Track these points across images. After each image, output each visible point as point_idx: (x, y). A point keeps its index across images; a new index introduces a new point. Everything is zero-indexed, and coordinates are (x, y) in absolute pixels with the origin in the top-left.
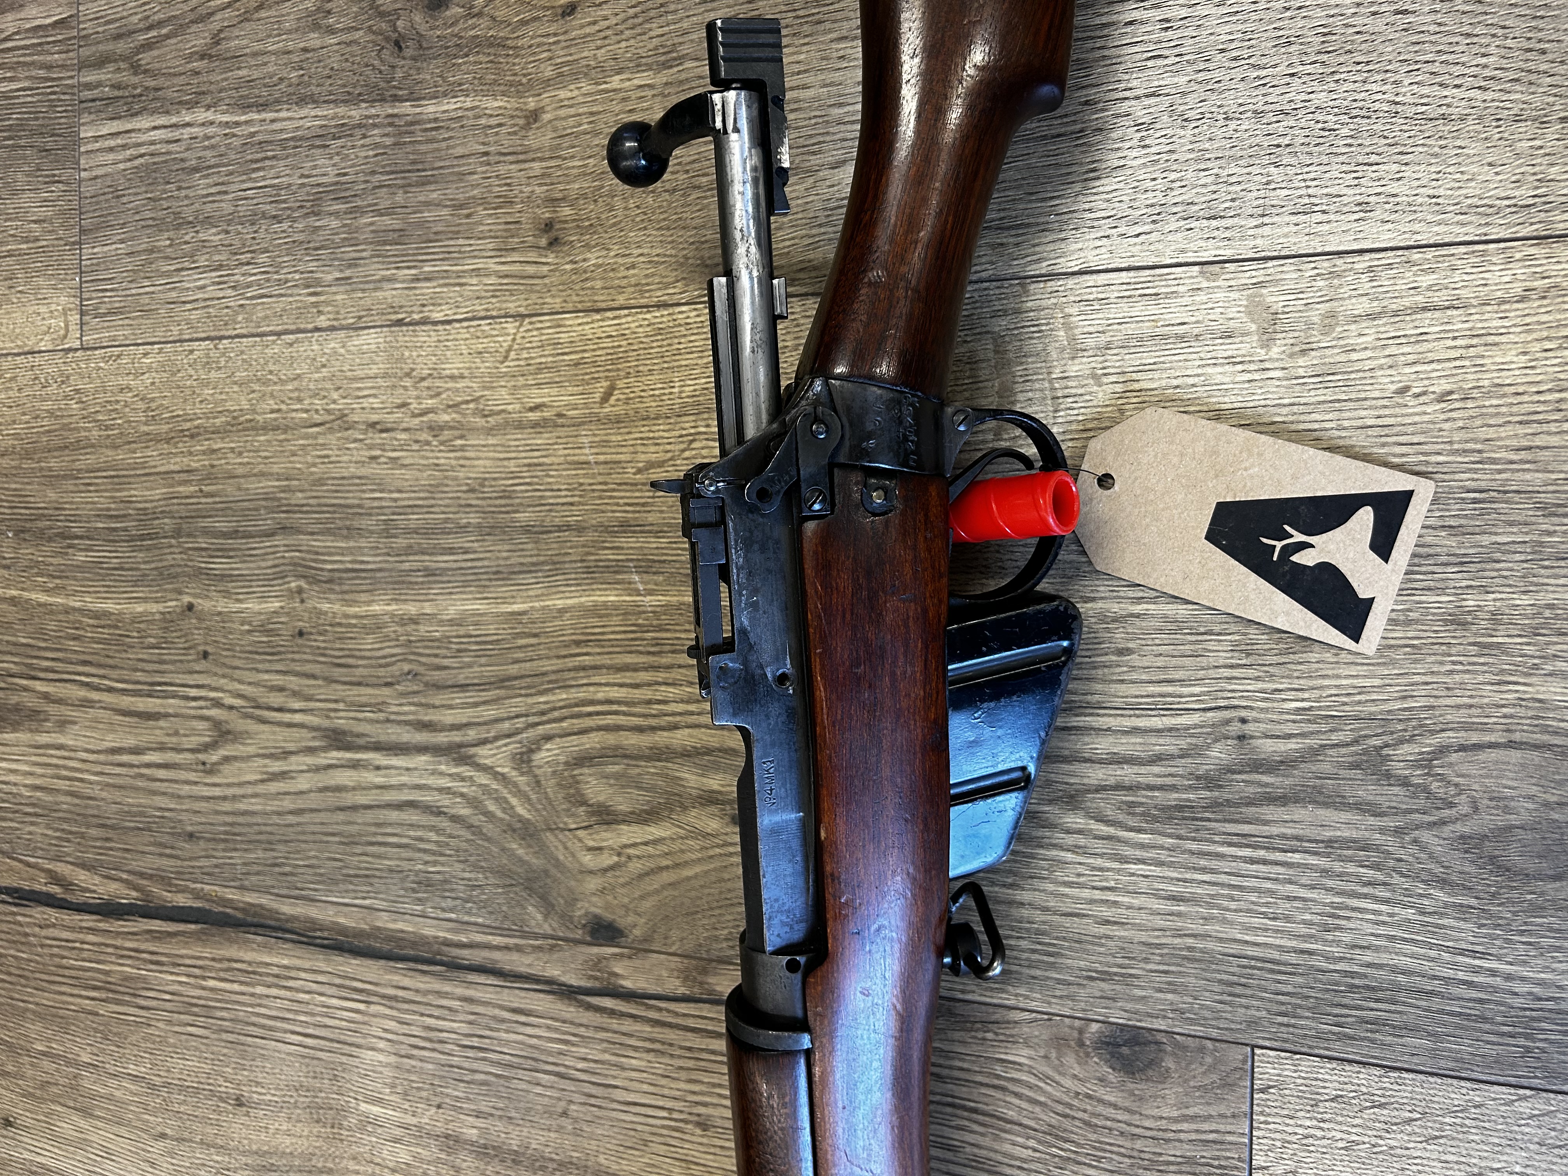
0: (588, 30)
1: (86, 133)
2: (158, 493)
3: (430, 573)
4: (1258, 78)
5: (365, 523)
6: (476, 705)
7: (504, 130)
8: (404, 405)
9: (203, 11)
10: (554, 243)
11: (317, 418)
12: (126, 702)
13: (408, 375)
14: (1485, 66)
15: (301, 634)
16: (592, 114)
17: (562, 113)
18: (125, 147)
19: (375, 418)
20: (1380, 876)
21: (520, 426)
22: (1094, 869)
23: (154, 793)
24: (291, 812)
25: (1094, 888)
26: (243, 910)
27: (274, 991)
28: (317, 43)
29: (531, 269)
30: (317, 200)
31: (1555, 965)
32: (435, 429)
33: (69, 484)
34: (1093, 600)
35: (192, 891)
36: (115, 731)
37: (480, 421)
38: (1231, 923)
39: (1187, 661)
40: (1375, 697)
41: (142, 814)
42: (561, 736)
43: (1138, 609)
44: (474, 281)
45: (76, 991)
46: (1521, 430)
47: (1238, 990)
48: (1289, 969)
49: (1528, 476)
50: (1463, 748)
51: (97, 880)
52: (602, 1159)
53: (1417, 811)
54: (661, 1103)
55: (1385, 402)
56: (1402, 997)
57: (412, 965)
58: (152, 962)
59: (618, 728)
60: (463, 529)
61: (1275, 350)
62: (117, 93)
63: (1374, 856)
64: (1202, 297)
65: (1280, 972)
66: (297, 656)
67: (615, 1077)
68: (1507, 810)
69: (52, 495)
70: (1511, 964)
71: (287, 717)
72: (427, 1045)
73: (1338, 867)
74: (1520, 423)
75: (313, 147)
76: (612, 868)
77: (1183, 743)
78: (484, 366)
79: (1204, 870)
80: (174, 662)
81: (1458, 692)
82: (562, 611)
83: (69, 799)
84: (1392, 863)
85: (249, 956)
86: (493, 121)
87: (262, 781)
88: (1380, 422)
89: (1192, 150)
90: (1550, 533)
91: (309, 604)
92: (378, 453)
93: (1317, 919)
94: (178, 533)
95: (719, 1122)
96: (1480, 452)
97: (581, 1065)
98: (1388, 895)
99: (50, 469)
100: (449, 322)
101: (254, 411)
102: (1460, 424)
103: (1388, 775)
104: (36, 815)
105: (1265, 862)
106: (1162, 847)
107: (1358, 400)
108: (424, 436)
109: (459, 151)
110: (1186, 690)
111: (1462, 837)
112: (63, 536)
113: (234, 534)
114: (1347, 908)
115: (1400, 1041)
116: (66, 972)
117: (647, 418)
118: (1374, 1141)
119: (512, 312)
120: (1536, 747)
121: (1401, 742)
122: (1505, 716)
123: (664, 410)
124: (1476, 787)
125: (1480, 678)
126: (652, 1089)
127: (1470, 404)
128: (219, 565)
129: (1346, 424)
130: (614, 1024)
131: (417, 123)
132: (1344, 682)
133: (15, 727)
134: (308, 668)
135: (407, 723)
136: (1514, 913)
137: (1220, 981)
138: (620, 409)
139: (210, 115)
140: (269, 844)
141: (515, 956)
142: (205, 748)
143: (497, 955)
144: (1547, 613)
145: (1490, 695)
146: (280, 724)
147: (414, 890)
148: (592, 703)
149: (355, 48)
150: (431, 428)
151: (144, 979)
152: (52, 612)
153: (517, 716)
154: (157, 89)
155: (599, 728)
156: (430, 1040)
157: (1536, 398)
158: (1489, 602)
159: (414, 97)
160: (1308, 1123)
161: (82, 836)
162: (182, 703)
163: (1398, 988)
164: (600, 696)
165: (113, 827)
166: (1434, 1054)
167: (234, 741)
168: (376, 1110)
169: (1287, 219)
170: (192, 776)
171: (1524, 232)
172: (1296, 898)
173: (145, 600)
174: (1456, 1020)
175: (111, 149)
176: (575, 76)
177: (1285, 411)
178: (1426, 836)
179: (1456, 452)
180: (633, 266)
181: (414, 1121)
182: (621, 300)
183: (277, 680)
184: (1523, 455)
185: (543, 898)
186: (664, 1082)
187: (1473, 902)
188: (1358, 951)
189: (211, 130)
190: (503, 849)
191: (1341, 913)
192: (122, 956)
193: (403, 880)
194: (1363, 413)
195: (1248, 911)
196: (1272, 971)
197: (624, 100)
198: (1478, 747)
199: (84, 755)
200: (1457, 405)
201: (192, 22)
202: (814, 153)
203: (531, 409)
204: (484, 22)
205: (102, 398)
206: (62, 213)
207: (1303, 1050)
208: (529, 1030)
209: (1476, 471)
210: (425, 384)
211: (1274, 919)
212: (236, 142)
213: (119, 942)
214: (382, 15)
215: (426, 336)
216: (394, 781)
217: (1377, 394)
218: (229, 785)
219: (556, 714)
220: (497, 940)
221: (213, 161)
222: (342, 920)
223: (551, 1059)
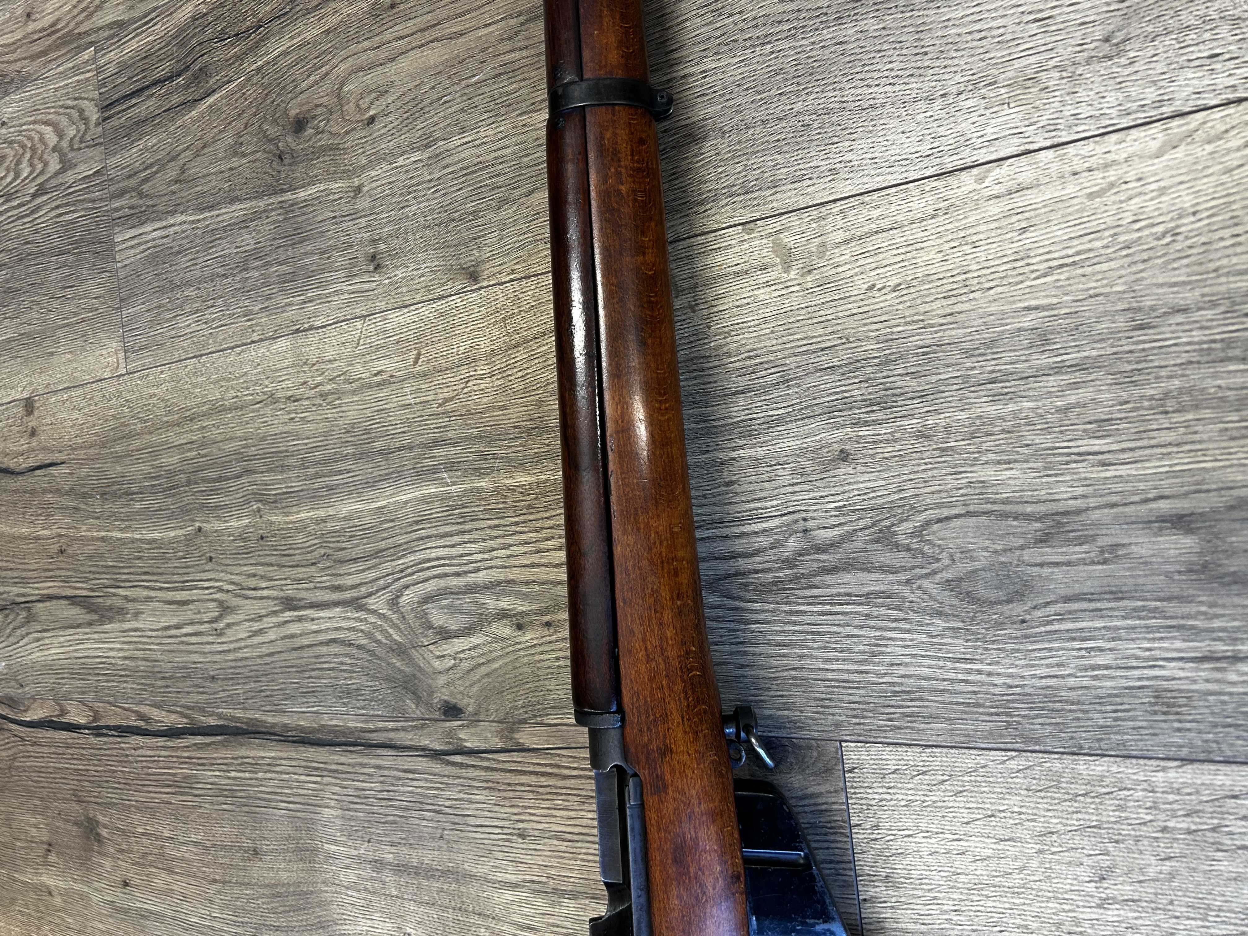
0: (382, 131)
1: (118, 239)
2: (176, 459)
3: (330, 488)
4: (762, 99)
5: (291, 461)
6: (364, 571)
7: (343, 201)
8: (305, 383)
9: (173, 154)
10: (378, 267)
11: (259, 398)
12: (170, 596)
13: (305, 363)
14: (892, 70)
15: (262, 538)
16: (390, 183)
17: (374, 185)
18: (139, 244)
19: (290, 393)
20: (901, 614)
21: (370, 386)
22: (730, 631)
23: (191, 652)
24: (267, 655)
25: (732, 644)
26: (246, 723)
27: (269, 775)
28: (236, 164)
29: (366, 286)
30: (246, 261)
31: (1017, 663)
32: (323, 395)
33: (127, 460)
34: (707, 452)
35: (217, 714)
36: (165, 615)
37: (348, 387)
38: (816, 658)
39: (766, 485)
40: (882, 493)
41: (185, 667)
42: (414, 585)
43: (734, 454)
44: (336, 298)
45: (158, 790)
46: (945, 302)
47: (827, 703)
48: (856, 685)
49: (953, 333)
50: (940, 521)
51: (164, 714)
52: (466, 866)
53: (918, 567)
54: (496, 824)
55: (862, 297)
56: (926, 696)
57: (344, 748)
58: (199, 765)
59: (446, 575)
60: (345, 457)
61: (793, 273)
62: (132, 212)
63: (896, 602)
64: (746, 246)
65: (850, 688)
66: (261, 553)
67: (468, 809)
68: (972, 559)
69: (119, 469)
70: (989, 664)
71: (259, 593)
72: (359, 800)
73: (875, 611)
74: (944, 298)
75: (241, 228)
76: (451, 668)
77: (771, 539)
78: (347, 351)
79: (794, 623)
80: (193, 566)
81: (931, 483)
82: (406, 502)
83: (144, 663)
84: (907, 604)
85: (252, 753)
86: (337, 196)
87: (249, 637)
88: (860, 310)
89: (729, 152)
90: (972, 369)
91: (265, 518)
92: (293, 415)
93: (867, 648)
94: (189, 483)
95: (532, 832)
96: (922, 321)
97: (447, 803)
98: (908, 626)
99: (116, 452)
100: (324, 327)
101: (223, 399)
102: (908, 304)
103: (897, 545)
104: (127, 676)
105: (830, 613)
106: (768, 611)
107: (846, 298)
108: (318, 401)
109: (320, 218)
110: (768, 504)
111: (947, 581)
112: (127, 494)
113: (219, 479)
114: (884, 639)
115: (929, 726)
116: (151, 777)
117: (441, 371)
118: (923, 798)
119: (358, 315)
120: (985, 513)
121: (901, 521)
122: (962, 495)
123: (450, 364)
124: (951, 546)
125: (944, 472)
126: (489, 814)
127: (912, 290)
128: (213, 500)
129: (840, 314)
130: (463, 772)
131: (296, 204)
132: (861, 486)
133: (111, 620)
134: (268, 560)
135: (326, 588)
136: (986, 629)
137: (815, 698)
138: (424, 368)
139: (183, 218)
140: (257, 679)
141: (402, 734)
142: (217, 619)
143: (392, 735)
144: (978, 422)
145: (951, 482)
146: (255, 598)
147: (341, 698)
148: (429, 560)
149: (258, 163)
150: (321, 395)
151: (195, 776)
152: (125, 544)
153: (388, 575)
154: (153, 206)
155: (435, 577)
156: (359, 797)
157: (951, 280)
158: (941, 420)
159: (292, 189)
160: (881, 791)
161: (153, 686)
162: (200, 592)
163: (922, 690)
164: (433, 555)
165: (169, 678)
166: (951, 733)
167: (231, 613)
168: (333, 848)
169: (790, 186)
170: (210, 639)
171: (928, 173)
172: (852, 636)
173: (174, 528)
174: (961, 708)
175: (132, 247)
176: (379, 161)
177: (803, 312)
178: (925, 583)
179: (906, 324)
180: (422, 276)
181: (355, 853)
182: (418, 298)
183: (252, 569)
184: (949, 319)
185: (414, 693)
186: (497, 808)
187: (960, 625)
188: (895, 668)
189: (184, 227)
190: (389, 664)
191: (881, 643)
192: (182, 763)
193: (334, 691)
194: (850, 306)
195: (825, 648)
196: (845, 688)
197: (407, 171)
198: (948, 518)
199: (150, 633)
200: (904, 292)
201: (169, 161)
202: (515, 188)
203: (375, 375)
204: (326, 136)
205: (141, 403)
206: (110, 290)
207: (872, 740)
208: (415, 783)
209: (922, 334)
210: (315, 368)
211: (842, 652)
212: (199, 232)
213: (179, 754)
214: (270, 140)
215: (313, 338)
216: (323, 627)
217: (856, 292)
218: (231, 642)
219: (409, 571)
220: (391, 725)
221: (188, 246)
222: (302, 723)
223: (430, 802)
